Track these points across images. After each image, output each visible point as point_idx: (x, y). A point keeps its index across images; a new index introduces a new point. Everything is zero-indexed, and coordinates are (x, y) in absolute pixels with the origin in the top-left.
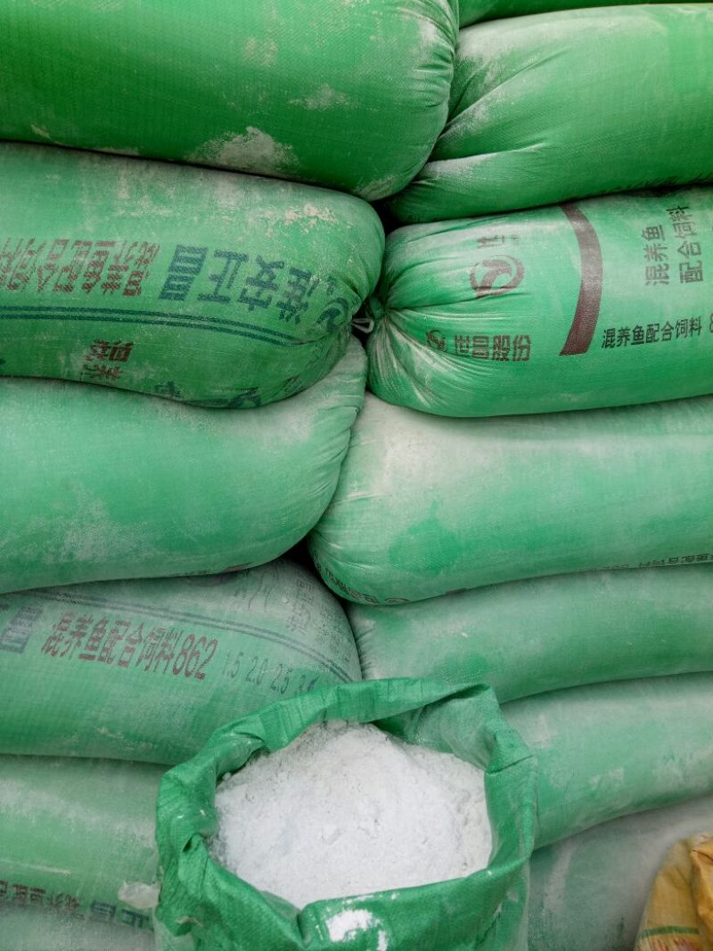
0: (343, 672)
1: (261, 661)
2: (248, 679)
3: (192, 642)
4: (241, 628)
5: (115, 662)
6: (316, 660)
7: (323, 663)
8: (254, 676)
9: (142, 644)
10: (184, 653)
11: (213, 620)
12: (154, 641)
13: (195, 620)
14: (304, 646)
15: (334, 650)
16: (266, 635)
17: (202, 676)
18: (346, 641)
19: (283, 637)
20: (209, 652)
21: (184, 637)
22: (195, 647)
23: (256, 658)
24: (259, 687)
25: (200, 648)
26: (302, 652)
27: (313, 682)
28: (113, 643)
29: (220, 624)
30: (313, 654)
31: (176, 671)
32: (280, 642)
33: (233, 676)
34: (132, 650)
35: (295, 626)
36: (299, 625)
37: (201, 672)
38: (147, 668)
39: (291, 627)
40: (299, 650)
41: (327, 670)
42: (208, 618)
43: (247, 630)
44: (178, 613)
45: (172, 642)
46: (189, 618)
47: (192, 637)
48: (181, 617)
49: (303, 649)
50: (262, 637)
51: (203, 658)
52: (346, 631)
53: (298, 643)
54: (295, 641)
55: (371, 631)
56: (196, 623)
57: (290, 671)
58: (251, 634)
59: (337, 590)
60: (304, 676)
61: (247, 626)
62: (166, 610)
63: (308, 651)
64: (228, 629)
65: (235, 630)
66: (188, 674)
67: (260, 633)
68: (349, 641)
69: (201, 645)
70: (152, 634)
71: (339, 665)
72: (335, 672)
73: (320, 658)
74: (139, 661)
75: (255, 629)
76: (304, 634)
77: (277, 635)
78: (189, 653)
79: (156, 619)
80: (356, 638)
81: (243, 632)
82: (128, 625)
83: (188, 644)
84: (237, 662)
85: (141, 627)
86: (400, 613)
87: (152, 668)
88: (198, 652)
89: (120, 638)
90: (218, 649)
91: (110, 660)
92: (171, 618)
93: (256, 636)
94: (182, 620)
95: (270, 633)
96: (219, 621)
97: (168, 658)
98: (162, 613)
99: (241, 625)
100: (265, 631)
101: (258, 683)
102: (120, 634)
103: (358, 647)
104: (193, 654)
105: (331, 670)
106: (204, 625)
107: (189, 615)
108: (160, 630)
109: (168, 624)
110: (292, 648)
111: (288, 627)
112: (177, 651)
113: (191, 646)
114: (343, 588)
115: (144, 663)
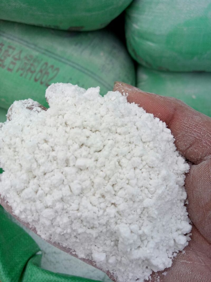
3: (46, 67)
5: (6, 68)
9: (20, 62)
10: (41, 71)
11: (60, 57)
13: (50, 54)
19: (95, 75)
20: (54, 74)
21: (43, 62)
22: (47, 70)
28: (5, 58)
31: (36, 80)
32: (93, 77)
34: (15, 64)
36: (105, 70)
38: (21, 75)
40: (102, 84)
42: (57, 55)
44: (42, 49)
45: (36, 64)
46: (47, 53)
47: (46, 64)
50: (84, 72)
51: (51, 76)
53: (102, 80)
55: (145, 81)
59: (132, 54)
61: (78, 64)
62: (36, 45)
64: (67, 63)
65: (70, 65)
66: (42, 83)
69: (50, 69)
70: (26, 57)
74: (18, 70)
75: (81, 67)
76: (107, 76)
77: (92, 73)
79: (29, 49)
81: (74, 67)
82: (14, 49)
85: (21, 52)
86: (163, 76)
87: (24, 75)
88: (49, 73)
89: (9, 56)
92: (38, 51)
93: (81, 71)
94: (43, 53)
96: (63, 58)
97: (33, 72)
98: (33, 46)
100: (86, 69)
102: (10, 53)
104: (45, 73)
106: (55, 58)
107: (47, 50)
108: (31, 56)
109: (35, 54)
110: (99, 82)
111: (99, 70)
115: (20, 72)
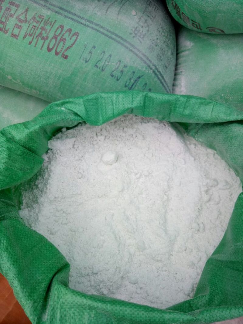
0: (161, 75)
1: (107, 55)
2: (96, 66)
3: (62, 31)
4: (97, 28)
5: (9, 33)
6: (145, 62)
7: (149, 66)
8: (101, 64)
9: (27, 25)
10: (55, 37)
11: (79, 17)
12: (35, 24)
13: (66, 14)
14: (139, 51)
15: (159, 58)
16: (114, 36)
17: (66, 57)
18: (169, 53)
19: (125, 41)
20: (72, 41)
21: (56, 26)
22: (63, 35)
23: (104, 52)
24: (103, 73)
25: (66, 36)
26: (137, 55)
27: (139, 77)
28: (7, 19)
29: (83, 21)
30: (144, 58)
31: (49, 50)
32: (122, 44)
33: (86, 62)
34: (20, 27)
35: (136, 34)
36: (139, 34)
37: (66, 53)
38: (30, 43)
39: (133, 35)
40: (134, 53)
41: (151, 72)
42: (75, 15)
43: (101, 30)
44: (54, 6)
45: (48, 27)
46: (61, 11)
47: (62, 27)
48: (57, 9)
49: (138, 53)
50: (110, 37)
51: (68, 44)
52: (172, 46)
53: (135, 48)
54: (133, 46)
55: (189, 50)
56: (66, 16)
57: (125, 66)
58: (103, 34)
59: (174, 13)
60: (134, 72)
61: (102, 27)
62: (46, 1)
63: (141, 56)
64: (88, 26)
65: (92, 28)
66: (57, 53)
67: (110, 34)
68: (172, 54)
69: (67, 34)
70: (34, 18)
71: (160, 70)
72: (156, 74)
73: (148, 62)
74: (25, 37)
75: (107, 30)
76: (141, 42)
77: (122, 38)
78: (59, 38)
79: (38, 6)
80: (177, 53)
81: (98, 31)
82: (18, 6)
83: (59, 32)
84: (91, 52)
87: (33, 43)
88: (65, 39)
89: (12, 16)
90: (78, 40)
91: (6, 32)
92: (49, 9)
93: (107, 35)
94: (56, 12)
95: (117, 35)
96: (82, 18)
97: (45, 39)
98: (43, 3)
99: (97, 25)
100: (113, 33)
101: (103, 70)
102: (12, 12)
103: (177, 59)
104: (61, 40)
105: (154, 72)
106: (72, 19)
107: (61, 9)
108: (40, 16)
109: (46, 13)
110: (131, 50)
111: (131, 34)
112: (51, 35)
113: (60, 33)
114: (178, 13)
115: (29, 39)
